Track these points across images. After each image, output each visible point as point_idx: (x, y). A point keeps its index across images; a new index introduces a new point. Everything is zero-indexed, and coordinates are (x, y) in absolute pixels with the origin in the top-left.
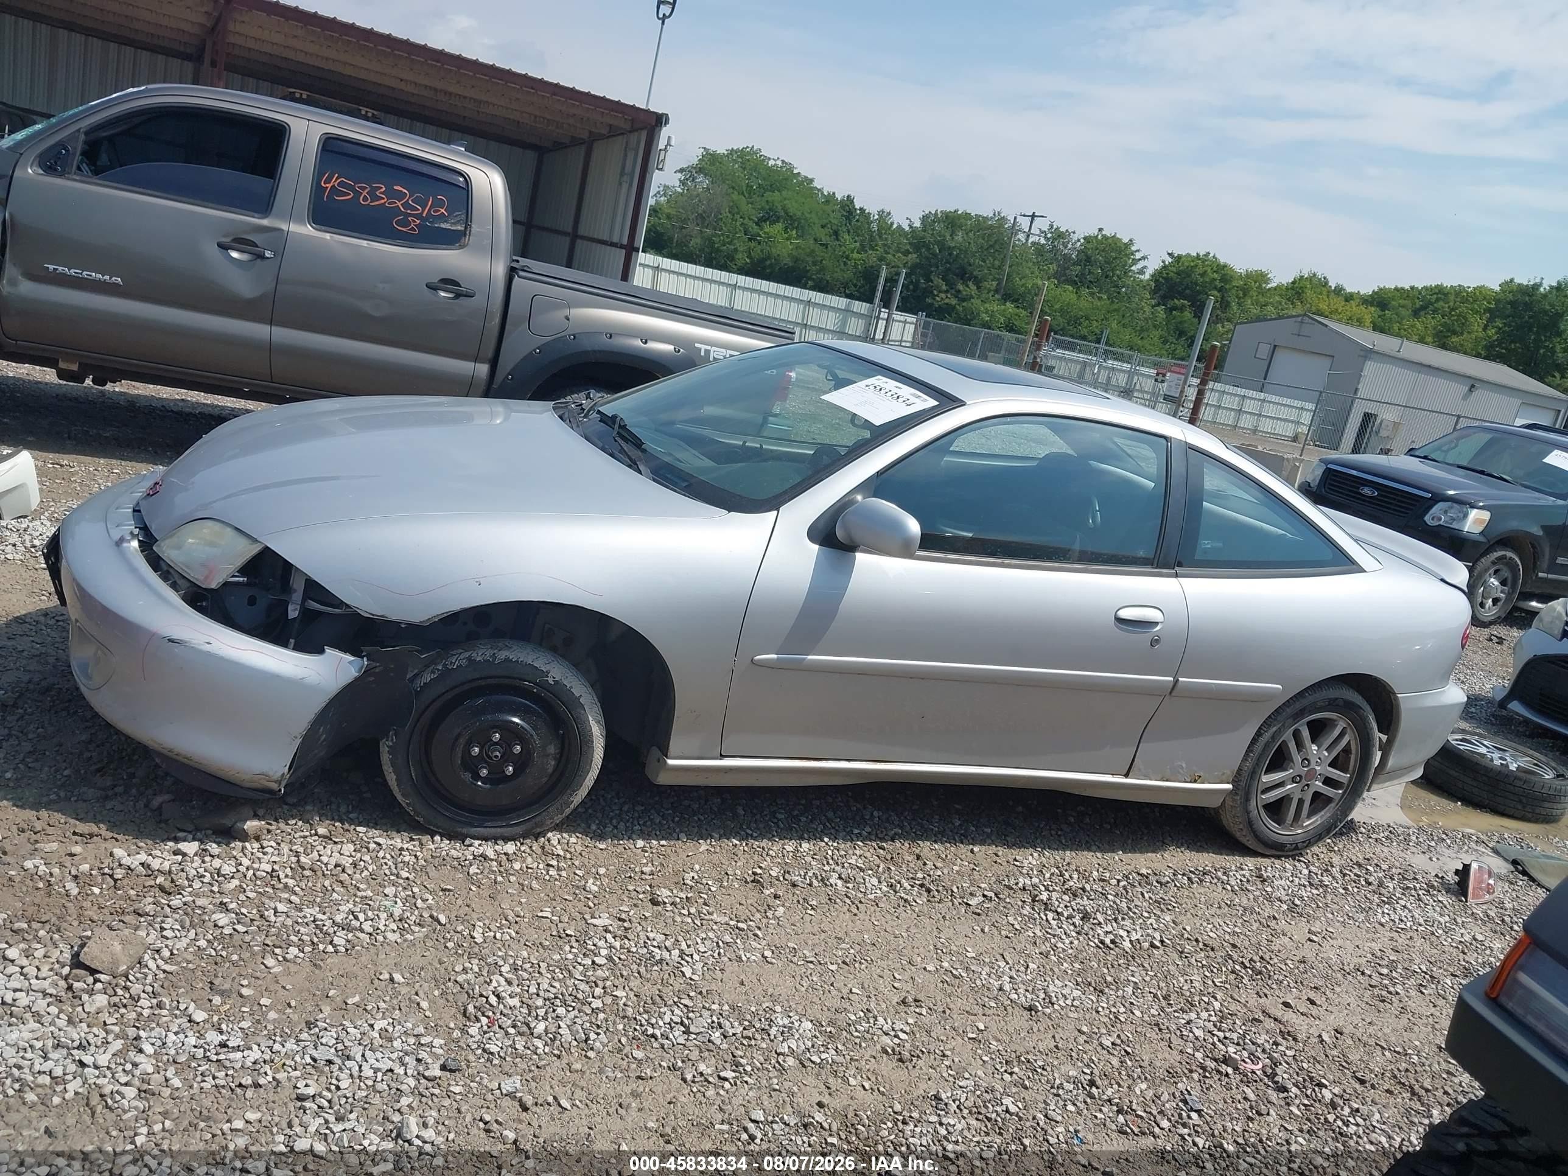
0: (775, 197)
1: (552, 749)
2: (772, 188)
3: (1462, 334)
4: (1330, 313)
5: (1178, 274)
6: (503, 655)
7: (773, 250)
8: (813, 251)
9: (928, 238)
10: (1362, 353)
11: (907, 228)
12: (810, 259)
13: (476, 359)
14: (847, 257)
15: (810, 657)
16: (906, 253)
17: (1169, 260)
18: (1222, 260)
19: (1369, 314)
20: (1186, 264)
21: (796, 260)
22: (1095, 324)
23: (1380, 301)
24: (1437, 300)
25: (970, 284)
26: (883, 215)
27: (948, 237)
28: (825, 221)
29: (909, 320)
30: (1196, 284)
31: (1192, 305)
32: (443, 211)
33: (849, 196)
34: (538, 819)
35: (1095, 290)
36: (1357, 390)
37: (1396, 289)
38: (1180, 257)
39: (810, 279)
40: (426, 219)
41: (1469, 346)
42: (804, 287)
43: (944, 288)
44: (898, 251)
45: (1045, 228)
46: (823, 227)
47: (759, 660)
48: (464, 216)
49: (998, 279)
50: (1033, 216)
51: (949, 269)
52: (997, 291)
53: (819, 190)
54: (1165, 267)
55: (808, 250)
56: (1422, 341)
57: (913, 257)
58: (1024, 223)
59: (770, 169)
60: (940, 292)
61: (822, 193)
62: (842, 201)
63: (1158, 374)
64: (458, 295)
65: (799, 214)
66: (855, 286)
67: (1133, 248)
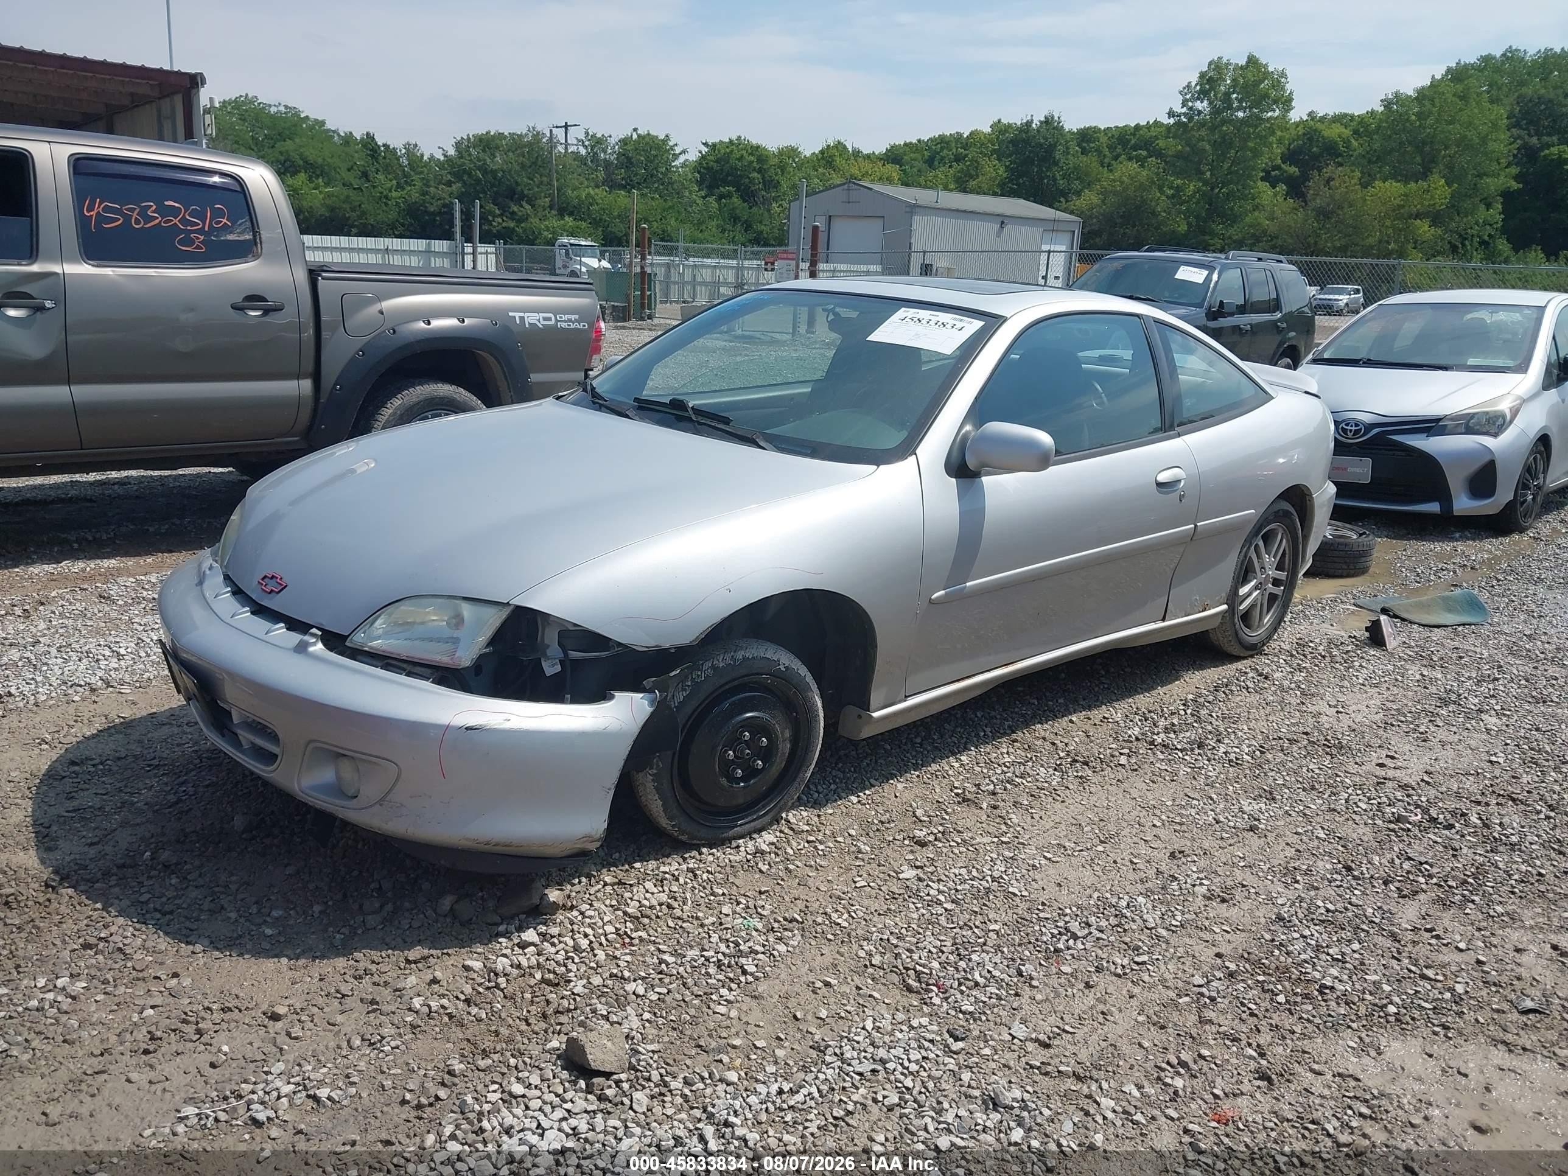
0: (289, 145)
1: (787, 734)
2: (282, 137)
3: (978, 176)
4: (863, 176)
5: (717, 161)
6: (740, 655)
7: (304, 203)
8: (348, 197)
9: (468, 165)
10: (908, 209)
11: (442, 158)
12: (346, 206)
13: (298, 377)
14: (386, 197)
15: (968, 584)
16: (449, 184)
17: (705, 150)
18: (754, 142)
19: (893, 170)
20: (723, 151)
21: (332, 209)
22: (655, 224)
23: (894, 156)
24: (942, 149)
25: (524, 203)
26: (410, 149)
27: (488, 161)
28: (351, 164)
29: (489, 250)
30: (736, 169)
31: (738, 190)
32: (225, 221)
33: (368, 134)
34: (782, 802)
35: (646, 191)
36: (910, 244)
37: (906, 144)
38: (714, 145)
39: (353, 226)
40: (207, 234)
41: (985, 187)
42: (348, 234)
43: (497, 212)
44: (440, 183)
45: (582, 136)
46: (349, 170)
47: (937, 598)
48: (248, 224)
49: (550, 195)
50: (566, 126)
51: (496, 193)
52: (551, 207)
53: (334, 132)
54: (703, 157)
55: (342, 197)
56: (946, 188)
57: (456, 187)
58: (560, 134)
59: (274, 117)
60: (494, 217)
61: (339, 135)
62: (362, 139)
63: (766, 264)
64: (267, 312)
65: (320, 160)
66: (403, 225)
67: (671, 143)
